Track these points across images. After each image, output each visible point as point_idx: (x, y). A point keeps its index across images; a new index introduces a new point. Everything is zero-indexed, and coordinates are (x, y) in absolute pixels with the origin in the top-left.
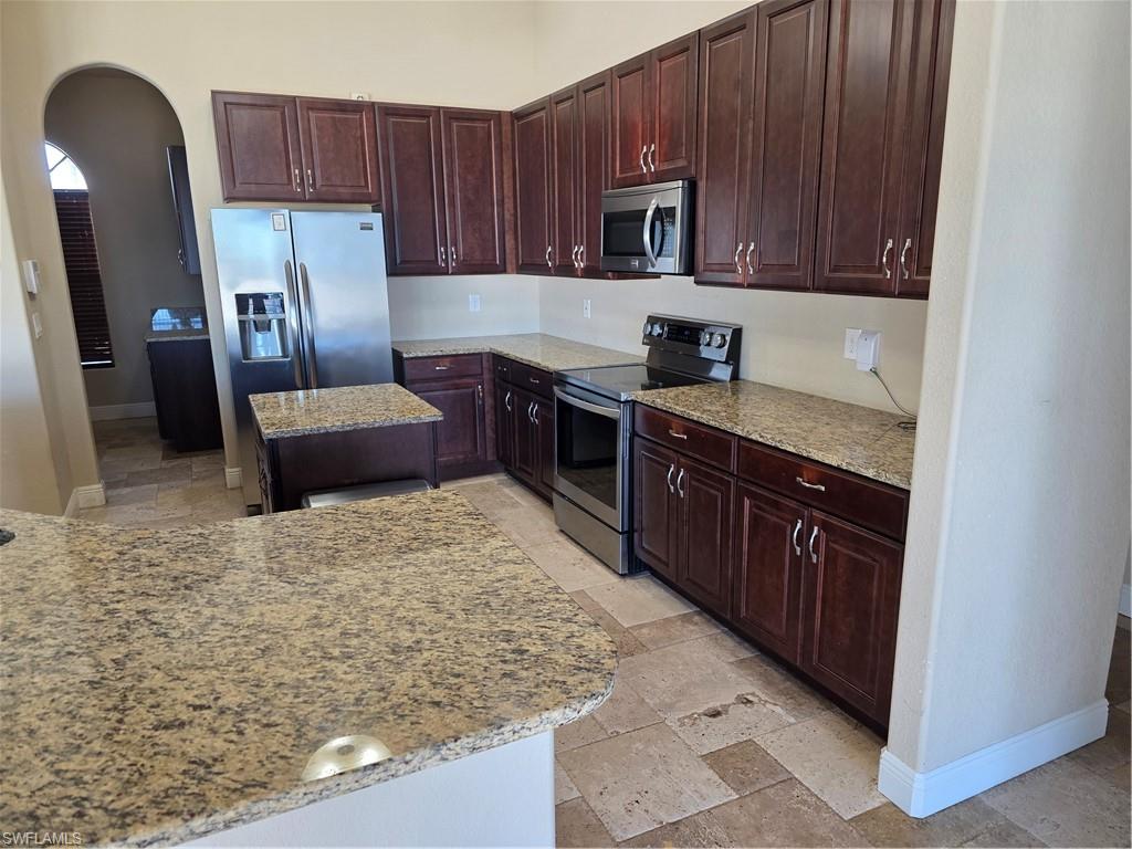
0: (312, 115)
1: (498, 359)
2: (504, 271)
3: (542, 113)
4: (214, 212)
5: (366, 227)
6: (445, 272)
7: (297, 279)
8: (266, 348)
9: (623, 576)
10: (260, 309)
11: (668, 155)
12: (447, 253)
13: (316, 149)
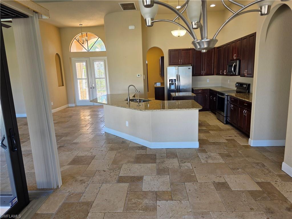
0: (183, 51)
1: (210, 90)
2: (214, 75)
3: (221, 48)
4: (168, 68)
5: (189, 69)
6: (202, 75)
7: (178, 77)
8: (173, 87)
9: (225, 124)
10: (172, 82)
11: (237, 56)
12: (203, 72)
13: (183, 56)
